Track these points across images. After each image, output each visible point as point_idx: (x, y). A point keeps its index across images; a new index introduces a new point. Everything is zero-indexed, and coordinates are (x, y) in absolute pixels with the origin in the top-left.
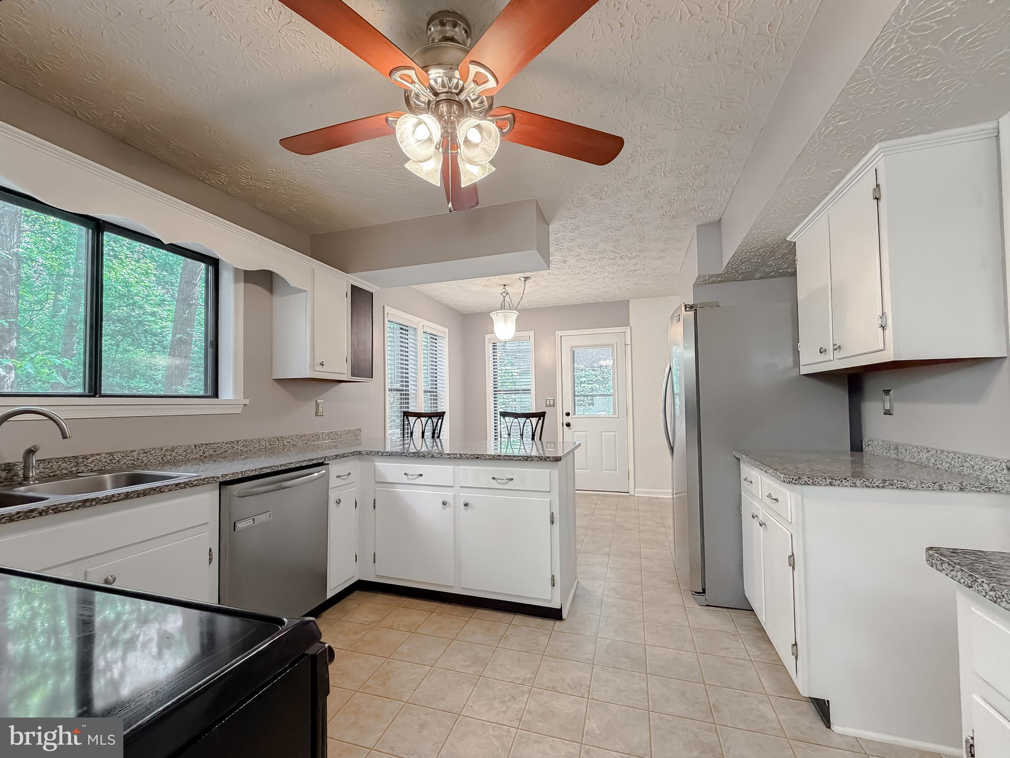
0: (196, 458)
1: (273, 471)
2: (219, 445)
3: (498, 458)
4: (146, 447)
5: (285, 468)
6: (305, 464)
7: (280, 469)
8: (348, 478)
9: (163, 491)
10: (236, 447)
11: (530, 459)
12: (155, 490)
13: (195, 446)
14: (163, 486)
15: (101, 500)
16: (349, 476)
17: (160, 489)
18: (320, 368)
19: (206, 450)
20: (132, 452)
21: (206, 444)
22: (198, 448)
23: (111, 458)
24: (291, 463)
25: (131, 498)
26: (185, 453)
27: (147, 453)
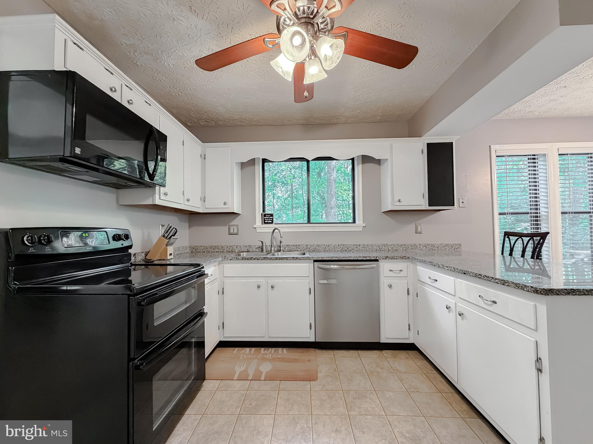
0: (339, 251)
1: (339, 259)
2: (350, 246)
3: (479, 276)
4: (319, 244)
5: (346, 259)
6: (361, 259)
7: (343, 259)
8: (400, 273)
9: (288, 259)
10: (359, 248)
11: (506, 284)
12: (285, 258)
13: (338, 245)
14: (288, 257)
15: (269, 258)
16: (401, 272)
17: (287, 258)
18: (399, 204)
19: (343, 247)
20: (313, 245)
21: (343, 245)
22: (339, 246)
23: (307, 246)
24: (350, 257)
25: (277, 260)
26: (334, 248)
27: (319, 246)
